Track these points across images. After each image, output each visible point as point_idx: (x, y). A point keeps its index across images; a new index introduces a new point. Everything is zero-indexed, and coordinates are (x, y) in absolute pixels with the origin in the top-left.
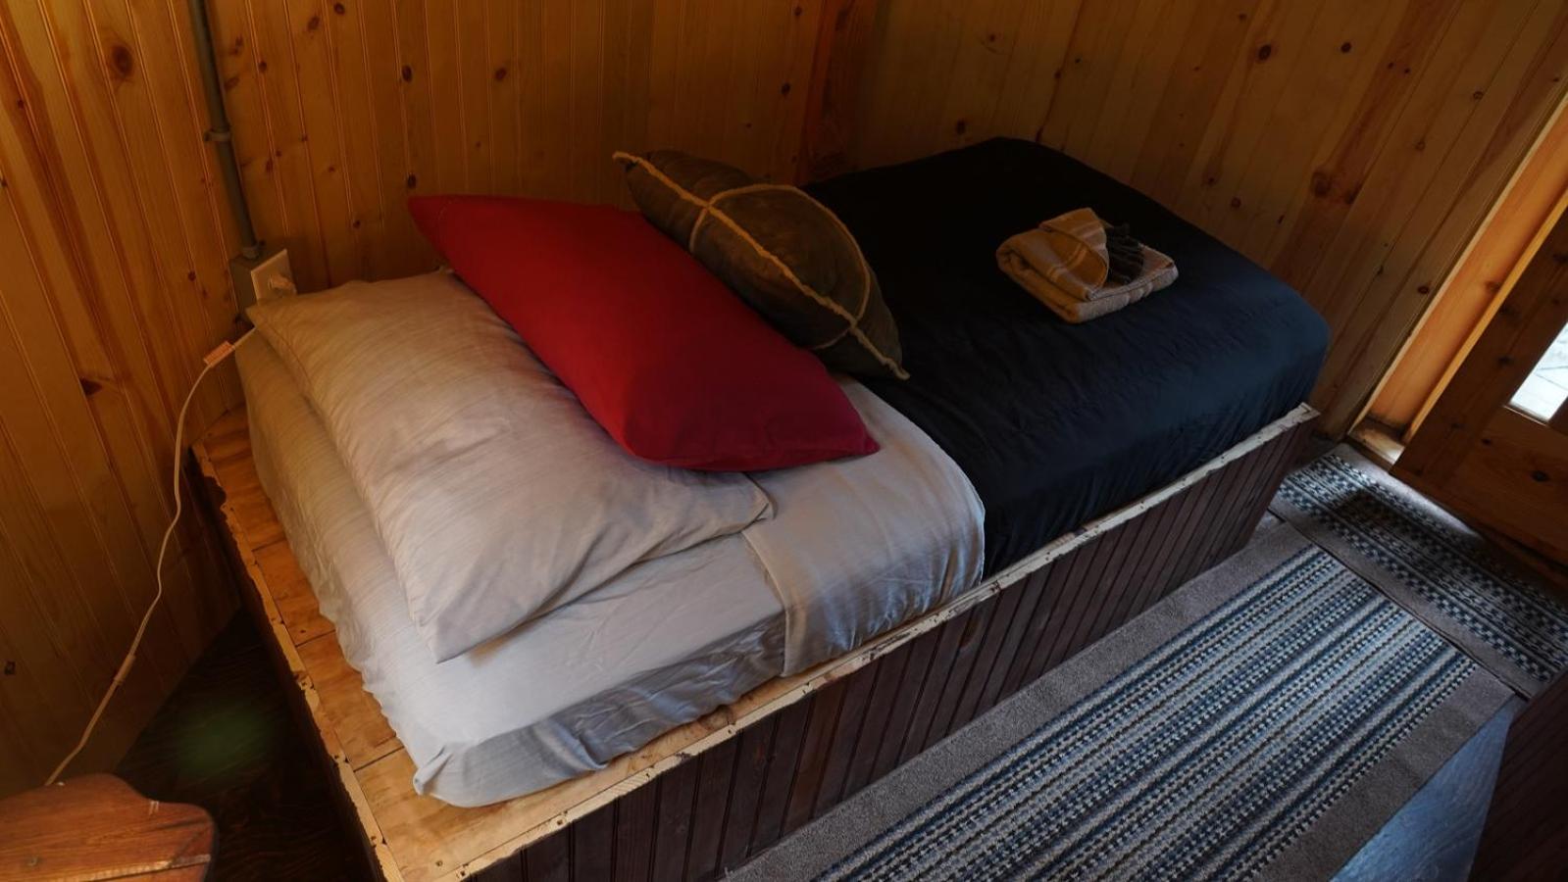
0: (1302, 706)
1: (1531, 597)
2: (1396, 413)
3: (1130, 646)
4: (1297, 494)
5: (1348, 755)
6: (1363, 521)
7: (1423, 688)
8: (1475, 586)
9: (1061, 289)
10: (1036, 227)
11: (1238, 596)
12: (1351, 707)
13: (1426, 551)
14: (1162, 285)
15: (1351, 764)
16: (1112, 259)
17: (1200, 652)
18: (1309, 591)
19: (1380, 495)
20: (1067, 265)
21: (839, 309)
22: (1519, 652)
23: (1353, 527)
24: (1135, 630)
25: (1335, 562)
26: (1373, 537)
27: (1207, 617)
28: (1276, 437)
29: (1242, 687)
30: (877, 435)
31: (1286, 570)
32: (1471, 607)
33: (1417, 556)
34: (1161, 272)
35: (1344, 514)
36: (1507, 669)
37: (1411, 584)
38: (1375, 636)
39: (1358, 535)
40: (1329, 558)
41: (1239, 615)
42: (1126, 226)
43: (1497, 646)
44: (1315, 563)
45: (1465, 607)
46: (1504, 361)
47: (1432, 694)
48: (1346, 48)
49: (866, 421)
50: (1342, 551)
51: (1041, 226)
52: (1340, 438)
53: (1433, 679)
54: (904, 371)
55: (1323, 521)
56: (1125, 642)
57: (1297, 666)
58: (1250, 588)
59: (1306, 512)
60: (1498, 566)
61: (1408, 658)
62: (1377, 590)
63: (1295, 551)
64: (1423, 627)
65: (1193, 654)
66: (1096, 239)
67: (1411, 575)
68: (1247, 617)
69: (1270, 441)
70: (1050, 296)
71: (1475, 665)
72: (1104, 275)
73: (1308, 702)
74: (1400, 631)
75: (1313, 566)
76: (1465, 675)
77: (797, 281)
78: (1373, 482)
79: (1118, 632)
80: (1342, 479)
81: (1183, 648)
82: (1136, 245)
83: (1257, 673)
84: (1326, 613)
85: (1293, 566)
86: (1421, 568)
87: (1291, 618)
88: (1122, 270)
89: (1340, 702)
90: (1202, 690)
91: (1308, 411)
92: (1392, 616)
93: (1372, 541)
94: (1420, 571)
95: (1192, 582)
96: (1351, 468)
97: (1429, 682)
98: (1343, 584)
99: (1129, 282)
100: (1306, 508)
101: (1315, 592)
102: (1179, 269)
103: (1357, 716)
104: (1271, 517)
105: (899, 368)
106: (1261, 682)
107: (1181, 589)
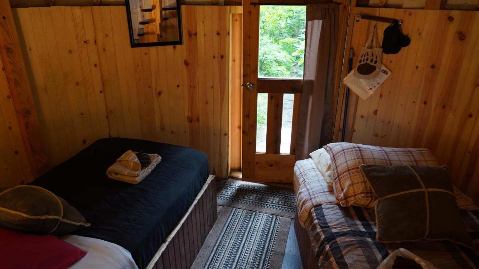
0: (249, 253)
1: (284, 194)
2: (237, 166)
3: (200, 264)
4: (224, 197)
5: (265, 258)
6: (242, 196)
7: (273, 230)
8: (272, 198)
9: (130, 176)
10: (116, 162)
11: (221, 232)
12: (260, 245)
13: (258, 195)
14: (158, 162)
15: (267, 260)
16: (141, 162)
17: (219, 254)
18: (238, 221)
19: (243, 187)
20: (129, 169)
21: (52, 217)
22: (288, 208)
23: (240, 199)
24: (199, 258)
25: (240, 210)
26: (246, 199)
27: (216, 243)
28: (207, 187)
29: (233, 257)
30: (84, 249)
31: (230, 219)
32: (274, 204)
33: (257, 198)
34: (156, 159)
35: (237, 196)
36: (287, 214)
37: (259, 205)
38: (257, 223)
39: (242, 200)
40: (238, 210)
41: (224, 237)
42: (142, 151)
43: (283, 210)
44: (236, 213)
45: (273, 204)
46: (250, 143)
47: (275, 230)
48: (178, 86)
49: (79, 247)
50: (241, 206)
51: (117, 161)
52: (228, 178)
53: (274, 226)
54: (88, 223)
55: (233, 201)
56: (198, 263)
57: (243, 242)
58: (223, 228)
59: (228, 201)
60: (275, 190)
61: (267, 224)
62: (252, 211)
63: (230, 212)
64: (266, 215)
65: (217, 255)
66: (134, 158)
67: (258, 203)
68: (226, 237)
69: (207, 189)
70: (128, 179)
71: (281, 217)
72: (140, 167)
73: (250, 250)
74: (262, 219)
75: (236, 214)
76: (280, 221)
77: (29, 217)
78: (240, 185)
79: (195, 262)
80: (233, 188)
81: (214, 255)
82: (146, 155)
83: (235, 250)
84: (244, 224)
85: (231, 217)
86: (259, 200)
87: (236, 230)
88: (145, 163)
89: (257, 246)
90: (223, 264)
91: (212, 177)
92: (259, 216)
93: (246, 200)
94: (260, 201)
95: (208, 236)
96: (233, 184)
97: (273, 228)
98: (244, 214)
99: (148, 166)
100: (227, 200)
101: (239, 220)
102: (160, 156)
103: (262, 247)
104: (221, 207)
105: (86, 224)
106: (237, 252)
107: (206, 239)
